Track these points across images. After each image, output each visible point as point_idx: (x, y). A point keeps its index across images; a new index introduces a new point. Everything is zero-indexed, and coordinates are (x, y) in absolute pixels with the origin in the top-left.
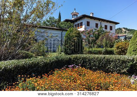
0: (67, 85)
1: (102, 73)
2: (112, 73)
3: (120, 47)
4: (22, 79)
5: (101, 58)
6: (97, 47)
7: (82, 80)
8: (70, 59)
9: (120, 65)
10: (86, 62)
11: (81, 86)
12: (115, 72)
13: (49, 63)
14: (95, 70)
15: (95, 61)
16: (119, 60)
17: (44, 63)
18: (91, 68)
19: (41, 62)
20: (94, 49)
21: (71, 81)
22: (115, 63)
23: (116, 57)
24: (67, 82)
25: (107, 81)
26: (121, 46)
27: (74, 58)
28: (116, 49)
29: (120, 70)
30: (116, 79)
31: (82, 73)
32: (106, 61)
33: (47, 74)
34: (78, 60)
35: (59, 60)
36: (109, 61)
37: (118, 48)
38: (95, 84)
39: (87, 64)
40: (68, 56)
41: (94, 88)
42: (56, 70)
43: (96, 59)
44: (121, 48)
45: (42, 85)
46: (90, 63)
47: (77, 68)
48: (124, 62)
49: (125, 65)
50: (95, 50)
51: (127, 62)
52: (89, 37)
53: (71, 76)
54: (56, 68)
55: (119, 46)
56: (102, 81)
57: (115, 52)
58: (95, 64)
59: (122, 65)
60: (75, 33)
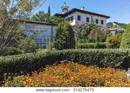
0: (60, 83)
1: (96, 68)
2: (106, 68)
3: (113, 41)
4: (9, 77)
5: (94, 52)
7: (75, 76)
8: (62, 54)
9: (114, 59)
10: (79, 56)
11: (75, 83)
12: (109, 66)
13: (39, 59)
14: (88, 65)
15: (88, 56)
16: (113, 53)
17: (34, 59)
18: (84, 64)
19: (30, 58)
20: (85, 44)
21: (63, 78)
22: (109, 57)
23: (109, 50)
24: (59, 79)
25: (102, 76)
26: (114, 39)
27: (66, 53)
28: (108, 42)
29: (114, 64)
30: (111, 74)
31: (75, 68)
32: (100, 56)
33: (37, 71)
34: (70, 55)
35: (50, 56)
36: (102, 55)
37: (110, 42)
38: (89, 80)
39: (79, 59)
40: (60, 51)
41: (88, 84)
42: (47, 66)
43: (89, 53)
44: (114, 42)
45: (32, 84)
46: (83, 58)
47: (69, 63)
48: (118, 55)
49: (120, 59)
50: (87, 45)
51: (121, 55)
52: (81, 31)
53: (64, 72)
54: (47, 64)
55: (111, 40)
56: (96, 76)
58: (88, 58)
59: (116, 59)
60: (66, 27)
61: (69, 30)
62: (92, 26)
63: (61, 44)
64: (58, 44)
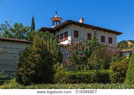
3: (118, 69)
6: (87, 69)
26: (120, 66)
37: (115, 69)
44: (120, 71)
50: (80, 74)
52: (77, 53)
55: (117, 67)
57: (110, 77)
60: (36, 47)
62: (94, 46)
63: (27, 76)
64: (22, 76)
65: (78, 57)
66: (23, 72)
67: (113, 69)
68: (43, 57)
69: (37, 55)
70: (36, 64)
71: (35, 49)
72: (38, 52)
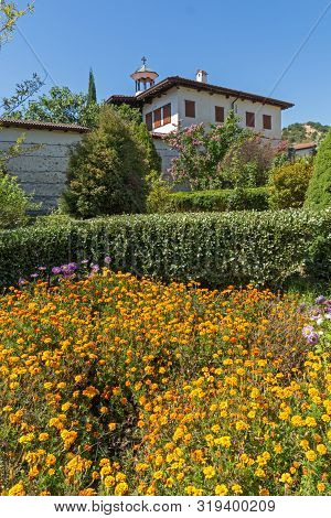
3: (288, 181)
5: (200, 225)
6: (217, 187)
9: (275, 253)
10: (142, 244)
15: (176, 241)
22: (257, 245)
26: (291, 175)
28: (274, 187)
29: (274, 272)
32: (221, 239)
37: (280, 184)
43: (181, 231)
44: (292, 186)
48: (288, 237)
49: (296, 249)
50: (203, 198)
51: (302, 236)
55: (284, 177)
57: (270, 200)
58: (179, 250)
59: (280, 251)
60: (106, 132)
61: (119, 144)
62: (231, 135)
63: (88, 197)
64: (77, 198)
65: (197, 159)
66: (78, 189)
67: (275, 183)
68: (121, 154)
69: (107, 152)
70: (108, 172)
71: (104, 138)
72: (110, 144)
